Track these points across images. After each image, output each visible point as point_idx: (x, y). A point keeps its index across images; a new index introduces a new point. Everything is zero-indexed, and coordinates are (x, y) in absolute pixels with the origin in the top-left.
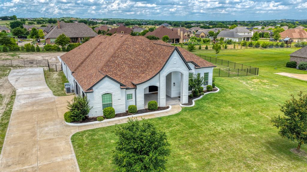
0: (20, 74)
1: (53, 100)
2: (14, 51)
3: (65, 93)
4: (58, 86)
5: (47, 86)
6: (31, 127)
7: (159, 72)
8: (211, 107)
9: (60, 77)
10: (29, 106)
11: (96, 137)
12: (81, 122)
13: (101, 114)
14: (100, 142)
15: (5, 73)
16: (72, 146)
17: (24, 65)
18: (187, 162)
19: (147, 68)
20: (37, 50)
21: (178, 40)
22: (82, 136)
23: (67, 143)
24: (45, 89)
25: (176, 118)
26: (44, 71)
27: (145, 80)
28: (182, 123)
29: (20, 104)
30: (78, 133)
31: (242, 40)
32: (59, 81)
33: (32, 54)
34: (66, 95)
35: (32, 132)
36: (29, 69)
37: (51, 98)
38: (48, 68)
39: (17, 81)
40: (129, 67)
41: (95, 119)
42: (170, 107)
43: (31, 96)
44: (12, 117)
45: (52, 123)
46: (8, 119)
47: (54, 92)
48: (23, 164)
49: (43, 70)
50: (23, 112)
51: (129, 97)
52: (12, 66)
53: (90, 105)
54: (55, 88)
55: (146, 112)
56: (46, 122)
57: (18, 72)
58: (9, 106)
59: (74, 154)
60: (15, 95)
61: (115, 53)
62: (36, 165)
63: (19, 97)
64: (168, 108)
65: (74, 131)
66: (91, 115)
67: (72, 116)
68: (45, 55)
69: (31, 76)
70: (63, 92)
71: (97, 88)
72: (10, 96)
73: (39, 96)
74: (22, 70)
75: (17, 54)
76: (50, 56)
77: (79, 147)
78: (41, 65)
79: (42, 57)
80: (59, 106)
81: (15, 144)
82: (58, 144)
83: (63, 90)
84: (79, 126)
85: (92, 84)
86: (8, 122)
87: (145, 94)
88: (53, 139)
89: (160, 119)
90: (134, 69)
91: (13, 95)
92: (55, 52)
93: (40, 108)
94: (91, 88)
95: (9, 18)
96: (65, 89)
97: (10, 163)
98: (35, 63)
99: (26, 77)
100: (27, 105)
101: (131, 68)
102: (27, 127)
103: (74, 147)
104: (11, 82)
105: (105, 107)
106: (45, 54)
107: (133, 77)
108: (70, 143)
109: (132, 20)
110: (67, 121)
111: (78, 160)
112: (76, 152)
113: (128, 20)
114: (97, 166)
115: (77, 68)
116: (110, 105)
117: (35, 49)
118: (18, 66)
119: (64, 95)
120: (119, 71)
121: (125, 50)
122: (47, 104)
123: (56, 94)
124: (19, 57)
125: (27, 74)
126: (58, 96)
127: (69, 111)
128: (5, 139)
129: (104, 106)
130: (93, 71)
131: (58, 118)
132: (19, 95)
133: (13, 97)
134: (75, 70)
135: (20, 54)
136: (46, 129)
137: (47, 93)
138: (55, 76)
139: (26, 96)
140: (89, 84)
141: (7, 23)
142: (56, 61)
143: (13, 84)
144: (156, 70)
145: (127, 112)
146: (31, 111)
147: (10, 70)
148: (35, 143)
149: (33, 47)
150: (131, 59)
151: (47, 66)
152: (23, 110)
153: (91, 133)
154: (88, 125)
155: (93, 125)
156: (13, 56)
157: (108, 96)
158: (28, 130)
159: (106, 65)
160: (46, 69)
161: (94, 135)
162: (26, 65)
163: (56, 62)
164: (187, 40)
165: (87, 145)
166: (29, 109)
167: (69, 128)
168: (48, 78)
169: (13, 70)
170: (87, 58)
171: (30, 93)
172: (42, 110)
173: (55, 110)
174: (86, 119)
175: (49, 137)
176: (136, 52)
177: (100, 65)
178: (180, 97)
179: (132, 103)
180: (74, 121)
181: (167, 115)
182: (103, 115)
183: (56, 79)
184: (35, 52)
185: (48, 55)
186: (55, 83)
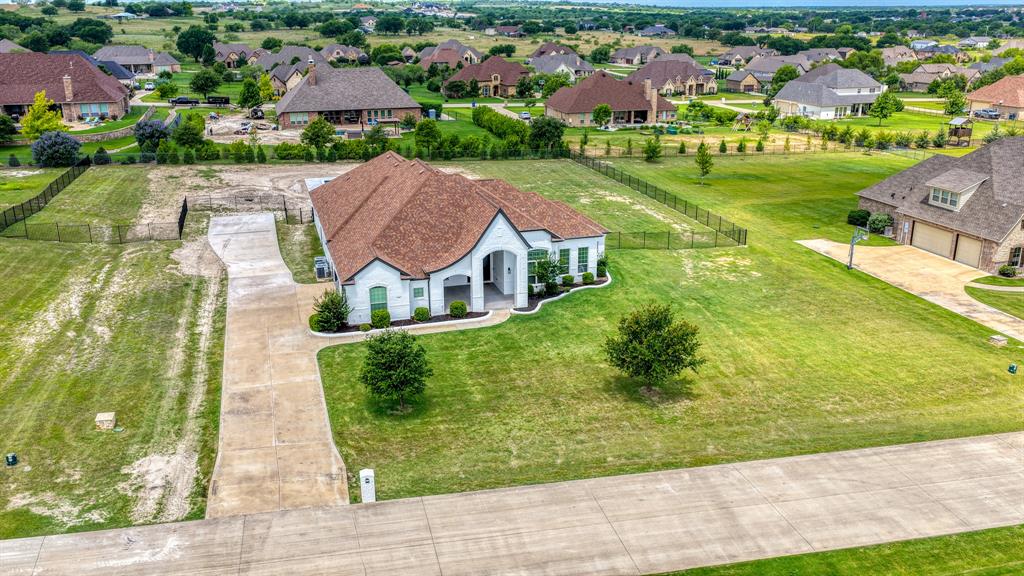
0: (229, 230)
1: (293, 292)
2: (206, 159)
3: (314, 278)
4: (304, 261)
5: (282, 262)
6: (259, 335)
7: (470, 251)
8: (566, 316)
9: (308, 239)
10: (253, 301)
11: (353, 355)
12: (335, 332)
13: (368, 321)
14: (357, 362)
15: (201, 226)
16: (317, 363)
17: (232, 206)
18: (471, 393)
19: (456, 241)
20: (258, 157)
21: (642, 115)
22: (334, 352)
23: (311, 360)
24: (278, 267)
25: (490, 333)
26: (276, 222)
27: (445, 265)
28: (495, 341)
29: (237, 296)
30: (329, 348)
31: (849, 112)
32: (306, 248)
33: (248, 170)
34: (316, 282)
35: (261, 343)
36: (246, 217)
37: (290, 287)
38: (284, 213)
39: (225, 246)
40: (422, 239)
41: (356, 328)
42: (491, 312)
43: (255, 281)
44: (228, 319)
45: (290, 330)
46: (223, 321)
47: (295, 274)
48: (254, 382)
49: (273, 221)
50: (245, 311)
51: (418, 293)
52: (211, 209)
53: (351, 303)
54: (297, 264)
55: (445, 320)
56: (281, 329)
57: (225, 225)
58: (221, 299)
59: (319, 375)
60: (226, 279)
61: (401, 212)
62: (269, 383)
63: (235, 283)
64: (486, 313)
65: (322, 345)
66: (351, 320)
67: (321, 321)
68: (277, 175)
69: (251, 236)
70: (311, 275)
71: (361, 278)
72: (218, 279)
73: (269, 281)
74: (231, 218)
75: (216, 171)
76: (288, 177)
77: (327, 366)
78: (270, 206)
79: (271, 181)
80: (303, 303)
81: (241, 358)
82: (298, 362)
83: (311, 270)
84: (331, 338)
85: (354, 271)
86: (224, 327)
87: (445, 288)
88: (290, 354)
89: (462, 332)
90: (431, 244)
91: (224, 280)
92: (301, 164)
93: (272, 304)
94: (351, 278)
95: (171, 11)
96: (315, 270)
97: (237, 380)
98: (256, 200)
99: (242, 238)
100: (248, 299)
101: (426, 240)
102: (254, 336)
103: (320, 366)
104: (215, 248)
105: (375, 309)
106: (279, 171)
107: (427, 258)
108: (316, 360)
109: (553, 8)
110: (313, 329)
111: (323, 382)
112: (322, 372)
113: (541, 7)
114: (347, 389)
115: (337, 233)
116: (384, 306)
117: (256, 155)
118: (223, 209)
119: (313, 281)
120: (404, 246)
121: (421, 205)
122: (283, 298)
123: (298, 278)
124: (221, 180)
125: (242, 230)
126: (303, 283)
127: (316, 312)
128: (225, 351)
129: (373, 307)
130: (360, 245)
131: (301, 324)
132: (234, 279)
133: (225, 282)
134: (333, 237)
135: (221, 171)
136: (282, 339)
137: (281, 277)
138: (298, 235)
139: (245, 281)
140: (349, 270)
141: (164, 30)
142: (300, 195)
143: (219, 253)
144: (465, 247)
145: (412, 318)
146: (258, 310)
147: (208, 217)
148: (267, 358)
149: (250, 151)
150: (428, 223)
151: (281, 210)
152: (244, 307)
153: (347, 348)
154: (345, 337)
155: (353, 337)
156: (208, 175)
157: (380, 291)
158: (256, 339)
159: (383, 236)
160: (281, 215)
161: (352, 351)
162: (239, 206)
163: (301, 198)
164: (672, 113)
165: (338, 364)
166: (254, 306)
167: (315, 340)
168: (283, 239)
169: (215, 219)
170: (356, 211)
171: (251, 275)
172: (274, 310)
173: (296, 309)
174: (344, 328)
175: (287, 351)
176: (441, 209)
177: (374, 234)
178: (513, 295)
179: (422, 303)
180: (323, 330)
181: (479, 326)
182: (370, 322)
183: (301, 244)
184: (255, 163)
185: (284, 174)
186: (297, 255)
